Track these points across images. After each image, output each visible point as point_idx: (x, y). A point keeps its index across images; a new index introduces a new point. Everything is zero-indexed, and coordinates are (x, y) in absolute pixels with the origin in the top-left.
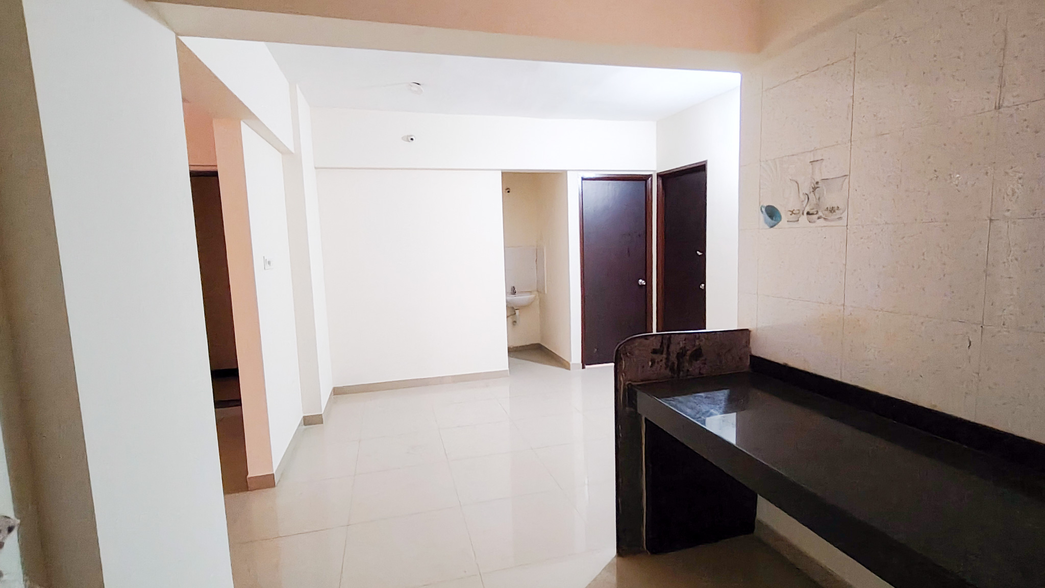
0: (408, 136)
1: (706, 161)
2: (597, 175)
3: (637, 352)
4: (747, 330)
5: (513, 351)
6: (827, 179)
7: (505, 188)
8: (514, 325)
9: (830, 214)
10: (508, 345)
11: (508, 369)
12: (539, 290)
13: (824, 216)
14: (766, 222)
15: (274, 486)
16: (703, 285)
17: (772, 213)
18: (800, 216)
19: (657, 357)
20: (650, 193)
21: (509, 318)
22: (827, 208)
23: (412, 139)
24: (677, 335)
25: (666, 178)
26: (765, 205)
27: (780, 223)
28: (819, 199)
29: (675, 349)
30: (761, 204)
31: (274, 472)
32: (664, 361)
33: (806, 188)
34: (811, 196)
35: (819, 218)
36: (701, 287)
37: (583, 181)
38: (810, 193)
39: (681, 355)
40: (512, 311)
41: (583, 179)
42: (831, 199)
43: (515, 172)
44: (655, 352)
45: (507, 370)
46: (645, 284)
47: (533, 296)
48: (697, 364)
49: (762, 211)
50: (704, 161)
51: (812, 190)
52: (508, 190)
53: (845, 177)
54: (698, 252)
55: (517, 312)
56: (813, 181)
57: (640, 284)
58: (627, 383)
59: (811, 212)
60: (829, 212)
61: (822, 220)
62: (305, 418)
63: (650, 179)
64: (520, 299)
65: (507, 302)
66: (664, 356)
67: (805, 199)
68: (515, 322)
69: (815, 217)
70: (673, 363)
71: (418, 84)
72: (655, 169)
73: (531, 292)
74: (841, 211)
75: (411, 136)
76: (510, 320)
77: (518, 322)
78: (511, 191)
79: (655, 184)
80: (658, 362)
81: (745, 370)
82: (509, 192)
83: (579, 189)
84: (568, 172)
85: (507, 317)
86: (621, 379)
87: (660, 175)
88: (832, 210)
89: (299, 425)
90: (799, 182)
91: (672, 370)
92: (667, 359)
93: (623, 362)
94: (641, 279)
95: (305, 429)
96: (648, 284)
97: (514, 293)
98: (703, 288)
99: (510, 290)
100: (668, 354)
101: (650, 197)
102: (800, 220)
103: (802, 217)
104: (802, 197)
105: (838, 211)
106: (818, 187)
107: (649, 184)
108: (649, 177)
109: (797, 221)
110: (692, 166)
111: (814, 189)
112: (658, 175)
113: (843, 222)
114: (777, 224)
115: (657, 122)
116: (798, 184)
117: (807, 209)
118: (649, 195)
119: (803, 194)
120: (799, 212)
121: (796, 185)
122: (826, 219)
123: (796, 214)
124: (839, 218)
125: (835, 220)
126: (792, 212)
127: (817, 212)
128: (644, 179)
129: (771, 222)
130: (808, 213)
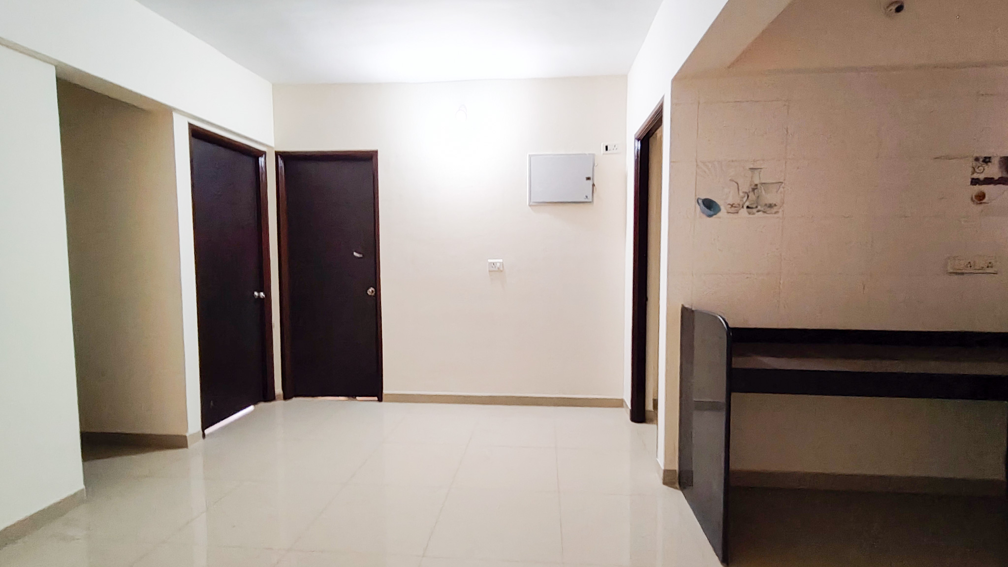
6: (765, 183)
9: (769, 209)
13: (763, 210)
14: (702, 213)
17: (710, 206)
18: (740, 209)
20: (264, 174)
22: (766, 204)
25: (286, 160)
26: (702, 198)
27: (719, 214)
28: (758, 197)
30: (698, 197)
33: (745, 187)
34: (751, 194)
35: (758, 211)
42: (769, 197)
46: (263, 297)
49: (698, 203)
51: (751, 190)
53: (779, 184)
54: (355, 254)
56: (752, 183)
57: (256, 297)
59: (750, 206)
60: (767, 207)
61: (761, 213)
63: (263, 156)
69: (755, 210)
72: (272, 145)
74: (778, 207)
79: (271, 164)
88: (771, 206)
96: (266, 297)
101: (264, 179)
102: (740, 211)
103: (742, 209)
104: (741, 194)
105: (775, 208)
106: (757, 188)
107: (263, 164)
108: (262, 153)
109: (737, 213)
110: (349, 153)
111: (753, 190)
112: (277, 154)
113: (780, 215)
114: (715, 214)
115: (273, 85)
116: (738, 184)
117: (747, 204)
118: (262, 177)
119: (743, 192)
120: (739, 205)
121: (736, 184)
122: (764, 212)
123: (735, 207)
124: (776, 213)
125: (771, 213)
126: (732, 206)
127: (757, 207)
128: (255, 155)
129: (710, 213)
130: (748, 207)
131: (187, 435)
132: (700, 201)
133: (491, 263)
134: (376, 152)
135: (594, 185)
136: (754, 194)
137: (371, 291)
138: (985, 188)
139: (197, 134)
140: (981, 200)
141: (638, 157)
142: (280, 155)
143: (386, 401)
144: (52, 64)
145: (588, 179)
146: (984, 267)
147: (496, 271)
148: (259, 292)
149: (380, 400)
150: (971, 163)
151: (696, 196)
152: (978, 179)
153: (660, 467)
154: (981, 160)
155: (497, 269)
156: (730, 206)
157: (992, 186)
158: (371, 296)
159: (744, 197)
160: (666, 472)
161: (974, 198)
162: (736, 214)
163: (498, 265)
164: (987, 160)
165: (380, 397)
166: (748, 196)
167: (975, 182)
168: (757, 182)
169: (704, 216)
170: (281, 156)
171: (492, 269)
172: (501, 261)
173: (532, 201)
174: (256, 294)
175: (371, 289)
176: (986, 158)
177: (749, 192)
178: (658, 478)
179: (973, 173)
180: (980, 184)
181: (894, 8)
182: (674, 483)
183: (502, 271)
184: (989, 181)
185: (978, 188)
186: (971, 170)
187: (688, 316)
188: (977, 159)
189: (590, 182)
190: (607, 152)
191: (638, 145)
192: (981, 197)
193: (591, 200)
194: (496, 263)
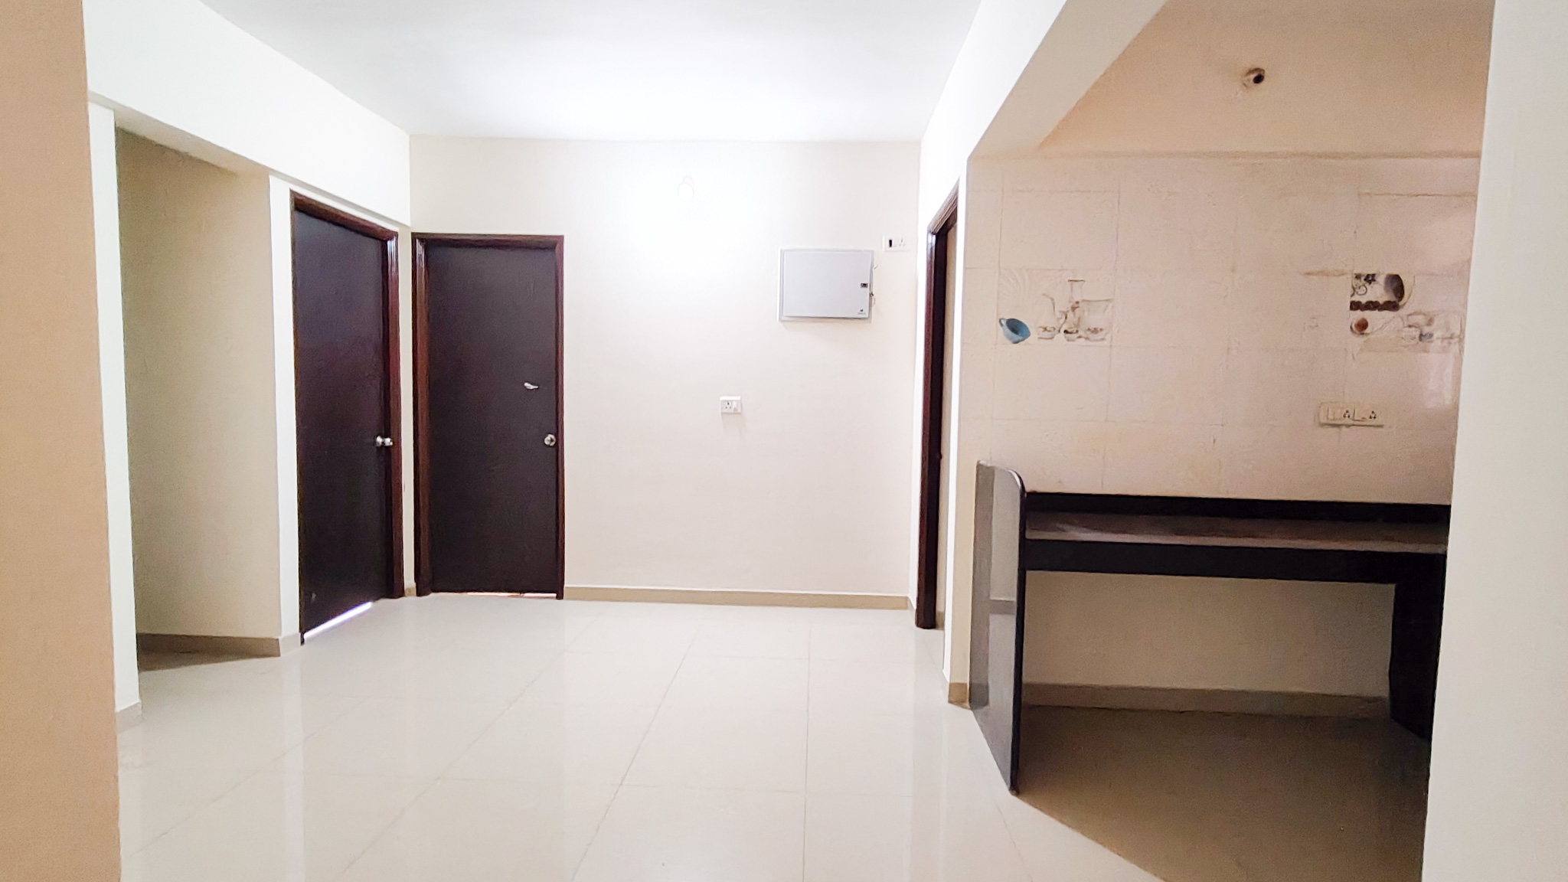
6: (1089, 301)
9: (1092, 334)
13: (1085, 336)
14: (1010, 339)
17: (1016, 328)
18: (1055, 334)
20: (395, 267)
22: (1089, 329)
25: (429, 245)
26: (1006, 317)
27: (1028, 339)
28: (1080, 318)
30: (1001, 317)
33: (1064, 305)
34: (1070, 315)
35: (1080, 337)
42: (1093, 320)
46: (390, 444)
49: (1002, 325)
51: (1071, 309)
53: (1109, 301)
54: (526, 384)
56: (1073, 301)
57: (379, 444)
59: (1070, 331)
60: (1090, 332)
61: (1082, 340)
63: (394, 239)
69: (1075, 336)
74: (1104, 332)
79: (406, 251)
88: (1095, 331)
90: (1054, 299)
96: (395, 445)
101: (396, 275)
102: (1056, 337)
103: (1058, 335)
104: (1058, 315)
105: (1100, 333)
106: (1078, 307)
107: (394, 250)
108: (393, 235)
109: (1052, 338)
110: (520, 239)
111: (1073, 309)
112: (415, 237)
113: (1106, 343)
114: (1023, 340)
115: (410, 136)
116: (1053, 301)
117: (1065, 327)
118: (392, 269)
119: (1060, 312)
120: (1054, 329)
121: (1050, 301)
122: (1087, 338)
123: (1049, 331)
124: (1103, 339)
125: (1097, 340)
126: (1045, 329)
127: (1077, 331)
128: (381, 237)
129: (1017, 337)
130: (1066, 332)
131: (280, 638)
132: (1004, 322)
133: (724, 401)
134: (561, 238)
135: (871, 294)
136: (1074, 315)
137: (549, 439)
138: (1368, 315)
139: (302, 207)
140: (1362, 330)
141: (931, 258)
142: (419, 239)
143: (568, 599)
144: (108, 107)
145: (865, 285)
146: (1366, 417)
147: (732, 414)
148: (384, 436)
149: (560, 597)
150: (1348, 281)
151: (998, 315)
152: (1359, 303)
153: (946, 681)
154: (1363, 278)
155: (732, 411)
156: (1042, 329)
157: (1376, 312)
158: (549, 446)
159: (1061, 318)
160: (953, 687)
161: (1353, 326)
162: (1049, 341)
163: (734, 404)
164: (1370, 279)
165: (560, 592)
166: (1066, 318)
167: (1355, 306)
168: (1076, 299)
169: (1009, 343)
170: (422, 240)
171: (725, 411)
172: (738, 398)
173: (784, 314)
174: (379, 440)
175: (550, 437)
176: (1368, 275)
177: (1068, 311)
178: (943, 694)
179: (1352, 295)
180: (1362, 310)
181: (1253, 76)
182: (963, 702)
183: (739, 413)
184: (1372, 306)
185: (1359, 315)
186: (1350, 291)
187: (985, 477)
188: (1358, 277)
189: (867, 290)
190: (891, 249)
191: (933, 239)
192: (1362, 326)
193: (867, 316)
194: (732, 401)
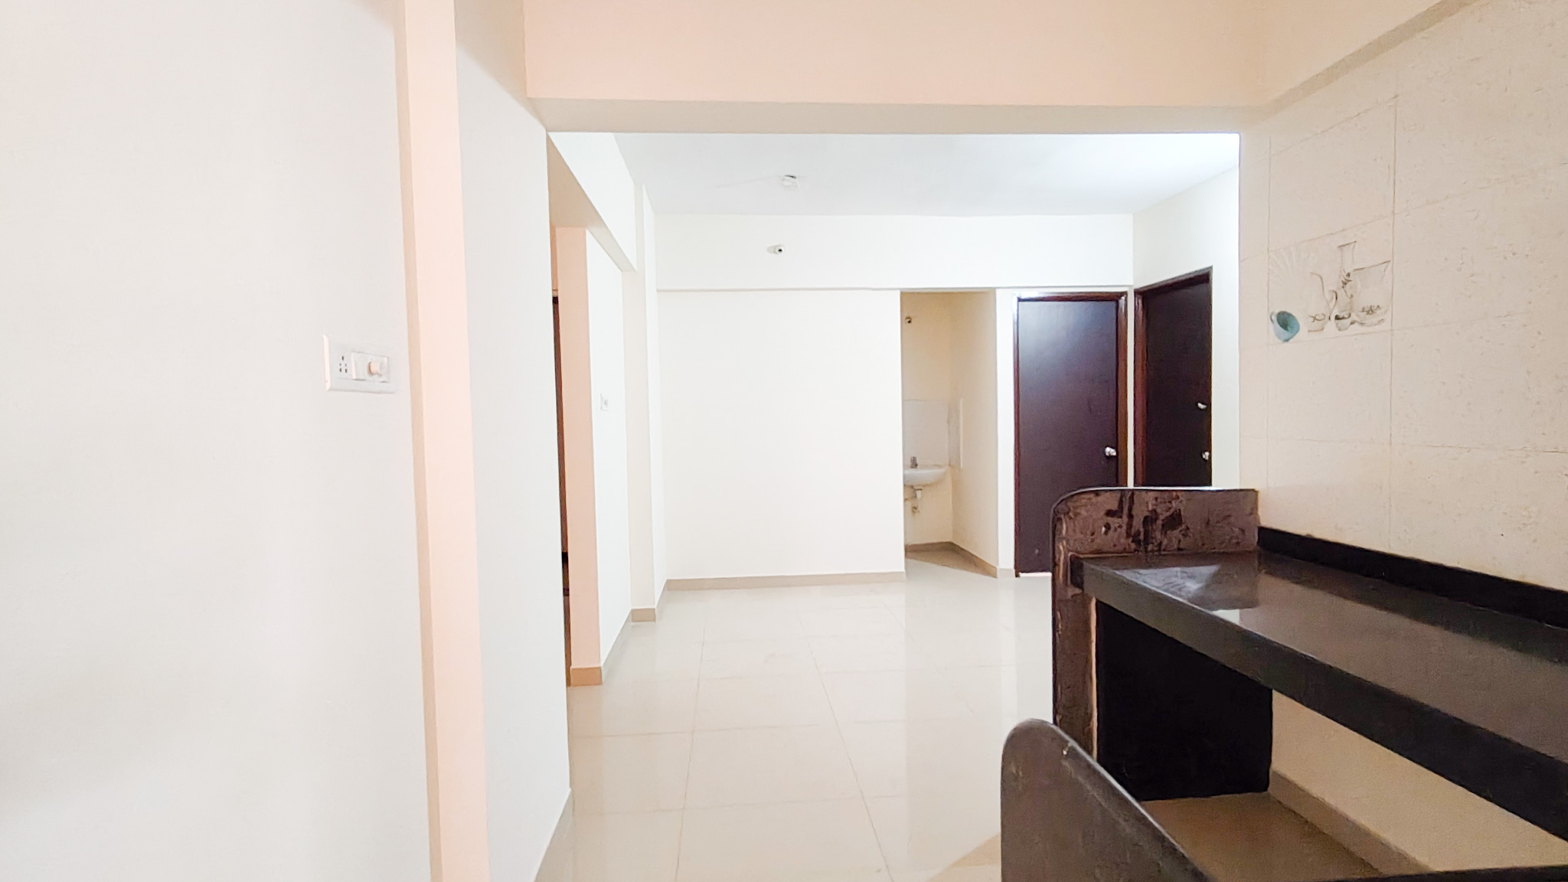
0: (775, 247)
1: (1211, 268)
2: (1040, 293)
3: (1083, 512)
4: (1253, 490)
5: (913, 551)
6: (1362, 269)
7: (904, 318)
8: (913, 512)
9: (1368, 316)
10: (905, 540)
11: (903, 570)
12: (952, 464)
13: (1359, 320)
14: (1278, 336)
15: (600, 683)
16: (1207, 454)
17: (1285, 321)
18: (1326, 323)
19: (1114, 522)
20: (1123, 317)
21: (908, 503)
22: (1363, 309)
23: (780, 250)
24: (1144, 492)
25: (1147, 295)
26: (1277, 311)
27: (1297, 335)
28: (1352, 296)
29: (1140, 512)
30: (1271, 311)
31: (602, 664)
32: (1125, 527)
33: (1333, 283)
34: (1341, 293)
35: (1352, 323)
36: (1204, 457)
37: (1020, 303)
38: (1339, 289)
39: (1148, 521)
40: (912, 491)
41: (1020, 300)
42: (1367, 296)
43: (922, 291)
44: (1109, 513)
45: (901, 573)
46: (1115, 454)
47: (942, 471)
48: (1176, 534)
49: (1272, 320)
50: (1207, 268)
51: (1342, 285)
52: (908, 320)
53: (1385, 264)
54: (1200, 405)
55: (919, 493)
56: (1343, 273)
57: (1107, 454)
58: (1070, 554)
59: (1341, 317)
60: (1365, 313)
61: (1356, 325)
62: (633, 612)
63: (1123, 298)
64: (921, 474)
65: (905, 477)
66: (1125, 519)
67: (1332, 298)
68: (915, 508)
69: (1348, 321)
70: (1139, 533)
71: (792, 177)
72: (1131, 283)
73: (939, 466)
74: (1383, 310)
75: (778, 246)
76: (909, 503)
77: (919, 509)
78: (913, 321)
79: (1131, 305)
80: (1116, 530)
81: (1251, 549)
82: (909, 322)
83: (1014, 315)
84: (998, 292)
85: (905, 500)
86: (1061, 548)
87: (1138, 293)
88: (1370, 311)
89: (626, 621)
90: (1323, 277)
91: (1136, 541)
92: (1130, 526)
93: (1064, 526)
94: (1108, 446)
95: (633, 627)
96: (1120, 455)
97: (914, 465)
98: (1207, 458)
99: (909, 463)
100: (1131, 516)
101: (1124, 323)
102: (1326, 327)
103: (1329, 323)
104: (1328, 296)
105: (1378, 312)
106: (1349, 281)
107: (1123, 306)
108: (1121, 295)
109: (1322, 329)
111: (1344, 284)
112: (1136, 292)
113: (1386, 324)
114: (1292, 337)
115: (1134, 215)
116: (1322, 279)
117: (1336, 312)
119: (1330, 292)
120: (1325, 316)
121: (1319, 279)
122: (1362, 324)
123: (1319, 320)
124: (1382, 320)
125: (1375, 324)
126: (1315, 319)
127: (1350, 316)
128: (1115, 299)
129: (1285, 334)
130: (1337, 318)
131: (997, 567)
132: (1274, 318)
136: (1345, 292)
148: (1111, 448)
151: (1268, 308)
156: (1312, 319)
159: (1331, 301)
162: (1320, 334)
166: (1336, 299)
168: (1347, 270)
169: (1278, 342)
170: (1140, 294)
174: (1108, 450)
